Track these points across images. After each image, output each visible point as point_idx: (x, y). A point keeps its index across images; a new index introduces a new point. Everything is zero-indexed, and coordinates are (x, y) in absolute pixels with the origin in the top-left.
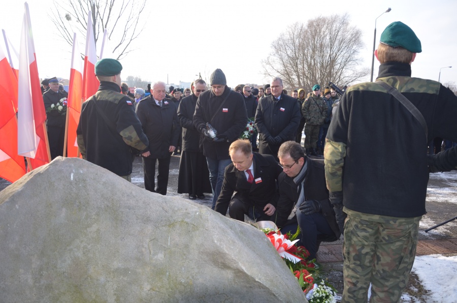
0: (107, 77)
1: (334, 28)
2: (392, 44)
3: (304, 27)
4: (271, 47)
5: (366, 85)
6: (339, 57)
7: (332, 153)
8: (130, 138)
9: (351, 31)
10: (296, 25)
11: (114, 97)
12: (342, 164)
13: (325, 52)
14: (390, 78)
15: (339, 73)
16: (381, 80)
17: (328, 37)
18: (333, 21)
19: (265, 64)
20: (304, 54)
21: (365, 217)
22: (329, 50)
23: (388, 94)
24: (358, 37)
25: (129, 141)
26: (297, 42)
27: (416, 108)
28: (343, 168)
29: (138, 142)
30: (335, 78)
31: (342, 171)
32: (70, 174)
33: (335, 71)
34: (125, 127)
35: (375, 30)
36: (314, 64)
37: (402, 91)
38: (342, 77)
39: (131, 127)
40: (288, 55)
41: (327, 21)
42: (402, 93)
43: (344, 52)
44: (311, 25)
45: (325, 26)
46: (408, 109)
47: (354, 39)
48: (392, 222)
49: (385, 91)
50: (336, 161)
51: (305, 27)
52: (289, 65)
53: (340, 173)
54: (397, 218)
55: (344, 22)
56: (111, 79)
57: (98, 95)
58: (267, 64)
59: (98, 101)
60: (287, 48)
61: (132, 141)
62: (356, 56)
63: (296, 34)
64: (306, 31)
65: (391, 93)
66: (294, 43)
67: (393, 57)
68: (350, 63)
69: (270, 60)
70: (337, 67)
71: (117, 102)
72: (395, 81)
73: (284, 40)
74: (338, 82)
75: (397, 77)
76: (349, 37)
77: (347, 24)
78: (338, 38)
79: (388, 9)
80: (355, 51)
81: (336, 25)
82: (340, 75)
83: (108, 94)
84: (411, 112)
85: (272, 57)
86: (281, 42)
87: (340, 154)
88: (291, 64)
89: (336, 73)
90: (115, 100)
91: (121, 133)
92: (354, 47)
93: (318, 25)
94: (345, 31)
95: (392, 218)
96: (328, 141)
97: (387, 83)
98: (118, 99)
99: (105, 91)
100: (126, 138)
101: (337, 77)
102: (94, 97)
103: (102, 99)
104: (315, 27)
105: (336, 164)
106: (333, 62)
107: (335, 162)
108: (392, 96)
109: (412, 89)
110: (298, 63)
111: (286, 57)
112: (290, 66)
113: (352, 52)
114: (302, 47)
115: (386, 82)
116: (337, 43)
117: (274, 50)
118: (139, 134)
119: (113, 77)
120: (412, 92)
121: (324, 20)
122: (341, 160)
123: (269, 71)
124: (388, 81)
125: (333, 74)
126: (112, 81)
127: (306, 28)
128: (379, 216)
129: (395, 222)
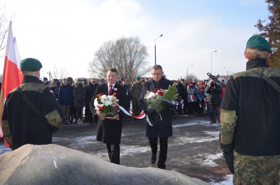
0: (31, 72)
1: (131, 45)
3: (114, 44)
4: (95, 55)
5: (246, 73)
6: (135, 61)
8: (54, 120)
9: (141, 47)
10: (109, 43)
11: (39, 88)
13: (127, 58)
14: (260, 69)
15: (136, 70)
16: (253, 70)
17: (128, 50)
18: (131, 40)
19: (92, 65)
20: (115, 59)
22: (129, 57)
24: (145, 50)
25: (54, 122)
26: (111, 53)
29: (61, 122)
30: (133, 73)
31: (234, 130)
33: (134, 69)
34: (50, 111)
35: (155, 46)
36: (121, 65)
37: (269, 76)
38: (137, 72)
39: (55, 111)
40: (105, 60)
41: (127, 41)
42: (269, 77)
43: (138, 58)
44: (118, 42)
45: (126, 44)
46: (274, 87)
47: (142, 51)
48: (271, 159)
49: (259, 76)
50: (232, 123)
51: (115, 44)
52: (106, 66)
54: (273, 156)
55: (137, 42)
57: (23, 87)
58: (93, 65)
59: (24, 91)
60: (105, 56)
61: (56, 122)
62: (144, 61)
63: (110, 48)
64: (115, 46)
65: (263, 78)
66: (109, 53)
67: (260, 56)
68: (141, 64)
69: (95, 63)
70: (134, 67)
71: (42, 92)
72: (263, 70)
73: (103, 52)
74: (135, 75)
75: (264, 68)
76: (140, 50)
77: (138, 43)
78: (134, 50)
80: (143, 58)
81: (132, 43)
82: (136, 71)
83: (33, 85)
84: (276, 88)
85: (96, 61)
86: (101, 53)
87: (234, 119)
88: (108, 65)
89: (134, 70)
90: (40, 90)
91: (47, 117)
92: (143, 55)
93: (122, 43)
94: (137, 46)
95: (271, 156)
96: (223, 111)
97: (259, 72)
98: (42, 89)
99: (29, 83)
100: (51, 120)
101: (135, 72)
102: (19, 88)
103: (27, 90)
105: (232, 125)
106: (131, 64)
107: (231, 124)
108: (264, 79)
109: (275, 75)
110: (112, 65)
111: (105, 61)
112: (108, 67)
113: (142, 58)
114: (113, 56)
115: (257, 71)
116: (133, 53)
117: (97, 57)
118: (62, 116)
120: (275, 76)
121: (125, 40)
122: (235, 122)
123: (95, 70)
124: (258, 70)
125: (133, 71)
126: (34, 75)
127: (116, 44)
128: (263, 156)
129: (273, 159)
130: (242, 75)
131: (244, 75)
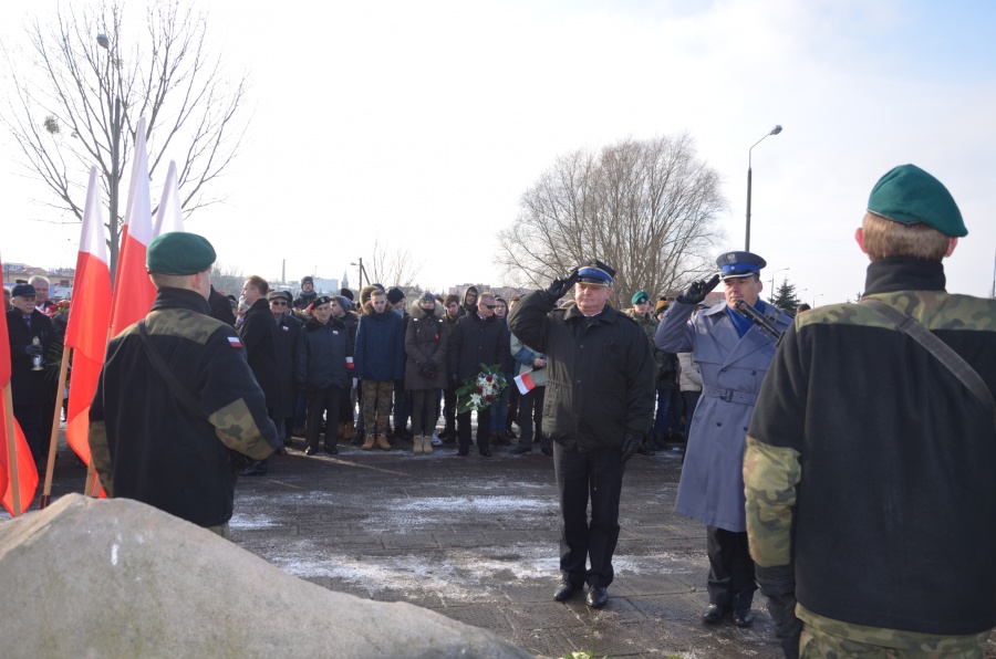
0: (179, 277)
1: (659, 167)
2: (902, 218)
3: (594, 162)
4: (522, 204)
5: (842, 312)
6: (671, 229)
7: (766, 474)
8: (236, 431)
9: (696, 174)
10: (577, 157)
11: (196, 327)
12: (792, 500)
13: (641, 216)
14: (899, 296)
15: (673, 263)
16: (878, 299)
17: (646, 186)
18: (659, 149)
19: (507, 241)
20: (595, 220)
21: (858, 634)
22: (649, 211)
23: (896, 334)
24: (712, 186)
25: (233, 439)
26: (579, 193)
27: (969, 368)
28: (795, 509)
29: (256, 440)
30: (663, 274)
31: (790, 517)
32: (109, 547)
33: (664, 258)
34: (222, 401)
35: (750, 172)
36: (618, 243)
37: (933, 327)
38: (679, 271)
39: (240, 404)
40: (559, 221)
41: (643, 151)
42: (934, 331)
43: (683, 216)
44: (608, 157)
45: (639, 161)
46: (951, 370)
47: (702, 190)
48: (925, 647)
49: (891, 326)
50: (777, 493)
51: (597, 162)
52: (561, 244)
53: (786, 521)
54: (938, 637)
55: (681, 156)
56: (188, 283)
57: (153, 320)
58: (513, 241)
59: (154, 336)
60: (558, 207)
61: (239, 438)
62: (707, 227)
63: (576, 176)
64: (599, 172)
65: (908, 331)
66: (572, 196)
67: (906, 246)
68: (695, 241)
69: (520, 233)
70: (668, 249)
71: (202, 340)
72: (914, 303)
73: (550, 191)
74: (670, 283)
75: (917, 294)
76: (692, 185)
77: (688, 158)
78: (668, 186)
79: (773, 128)
80: (705, 216)
81: (663, 160)
82: (675, 267)
83: (181, 319)
84: (957, 375)
85: (525, 226)
86: (543, 194)
87: (786, 477)
88: (566, 242)
89: (667, 262)
90: (199, 334)
91: (213, 419)
92: (704, 207)
93: (625, 160)
94: (682, 172)
95: (926, 636)
96: (752, 444)
97: (895, 307)
98: (205, 333)
99: (172, 311)
100: (224, 431)
101: (668, 271)
102: (142, 326)
103: (162, 333)
104: (619, 164)
105: (778, 501)
106: (658, 238)
107: (774, 497)
108: (910, 339)
109: (957, 322)
110: (583, 239)
111: (556, 228)
112: (565, 246)
113: (699, 218)
114: (589, 206)
115: (890, 303)
116: (665, 198)
117: (528, 211)
118: (259, 421)
119: (194, 277)
120: (956, 328)
121: (637, 148)
122: (789, 490)
123: (518, 256)
124: (895, 300)
125: (660, 265)
126: (188, 287)
127: (599, 164)
128: (893, 631)
129: (934, 647)
130: (825, 319)
131: (832, 319)
